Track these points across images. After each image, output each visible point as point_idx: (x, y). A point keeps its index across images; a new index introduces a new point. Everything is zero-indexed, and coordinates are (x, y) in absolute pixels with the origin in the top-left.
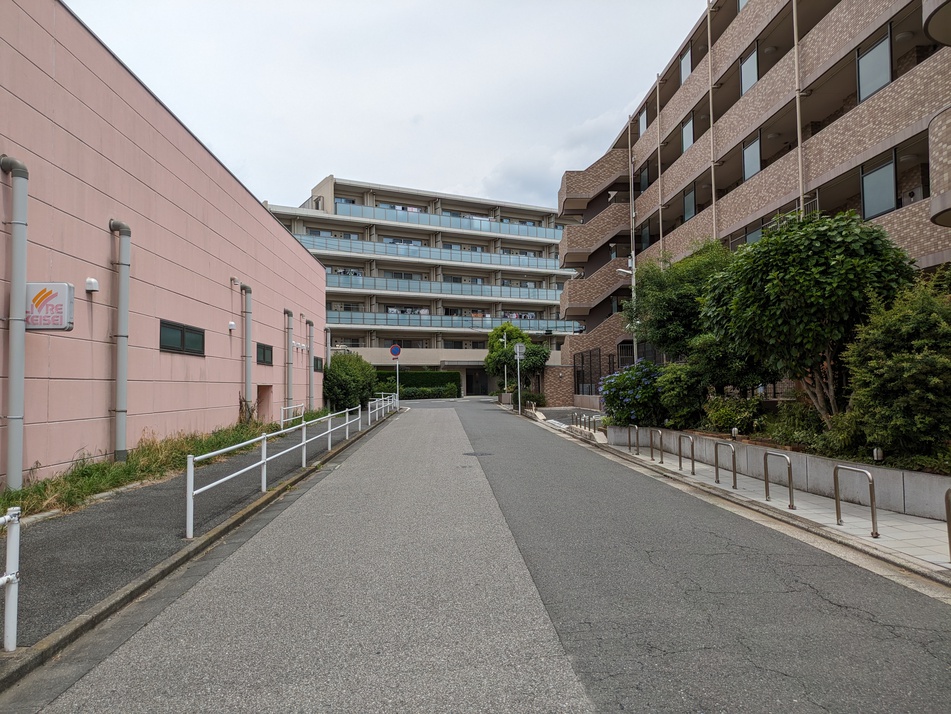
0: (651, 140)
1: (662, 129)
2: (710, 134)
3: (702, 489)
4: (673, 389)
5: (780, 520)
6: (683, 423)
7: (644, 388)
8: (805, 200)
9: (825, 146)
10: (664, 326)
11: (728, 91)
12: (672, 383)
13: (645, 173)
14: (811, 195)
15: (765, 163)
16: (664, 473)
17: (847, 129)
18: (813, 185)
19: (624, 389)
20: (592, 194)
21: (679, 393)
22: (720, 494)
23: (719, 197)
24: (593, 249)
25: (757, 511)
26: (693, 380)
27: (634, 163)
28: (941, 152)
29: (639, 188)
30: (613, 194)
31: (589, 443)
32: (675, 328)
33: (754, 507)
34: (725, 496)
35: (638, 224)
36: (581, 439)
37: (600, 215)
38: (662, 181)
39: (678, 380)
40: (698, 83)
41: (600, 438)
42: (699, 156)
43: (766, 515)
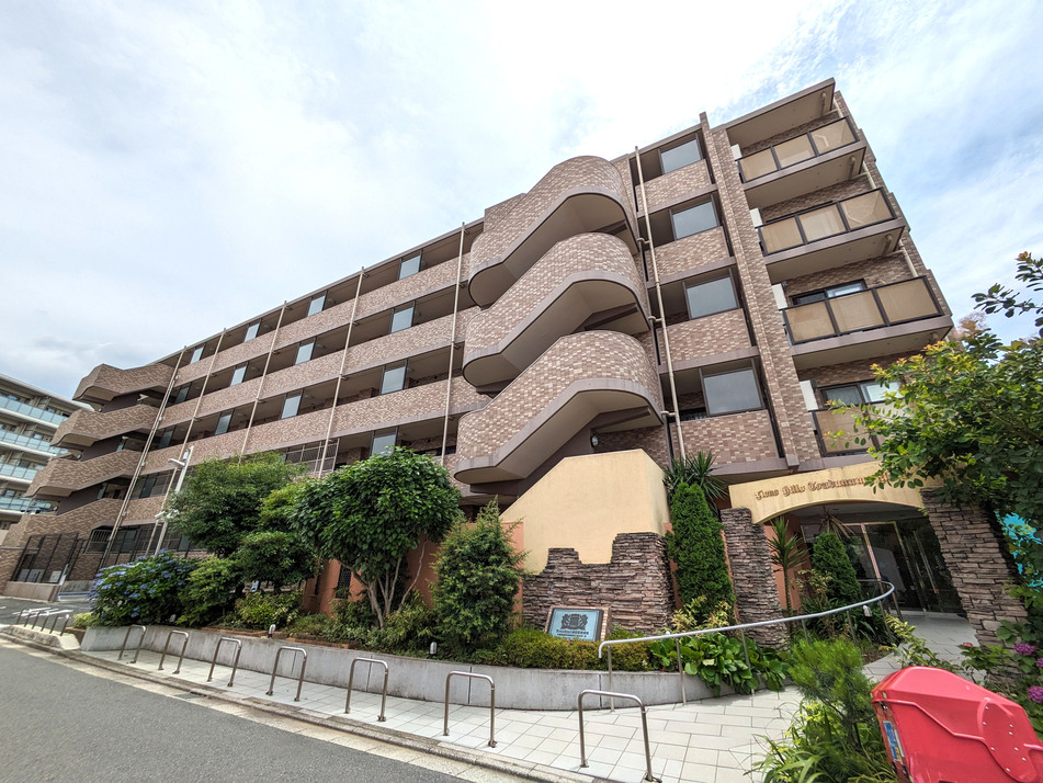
0: (199, 369)
1: (215, 365)
2: (260, 381)
3: (254, 707)
4: (208, 584)
5: (388, 742)
6: (198, 619)
7: (161, 581)
8: (329, 443)
9: (352, 413)
10: (213, 520)
11: (285, 359)
12: (209, 577)
13: (185, 391)
14: (334, 440)
15: (301, 411)
16: (190, 690)
17: (369, 407)
18: (336, 435)
19: (133, 583)
20: (123, 391)
21: (214, 589)
22: (289, 713)
23: (253, 425)
24: (103, 437)
25: (351, 733)
26: (233, 575)
27: (176, 381)
28: (473, 434)
29: (173, 400)
30: (143, 397)
31: (46, 650)
32: (225, 523)
33: (345, 727)
34: (295, 716)
35: (162, 427)
36: (30, 646)
37: (125, 410)
38: (202, 401)
39: (219, 574)
40: (260, 346)
41: (68, 642)
42: (244, 393)
43: (365, 736)
